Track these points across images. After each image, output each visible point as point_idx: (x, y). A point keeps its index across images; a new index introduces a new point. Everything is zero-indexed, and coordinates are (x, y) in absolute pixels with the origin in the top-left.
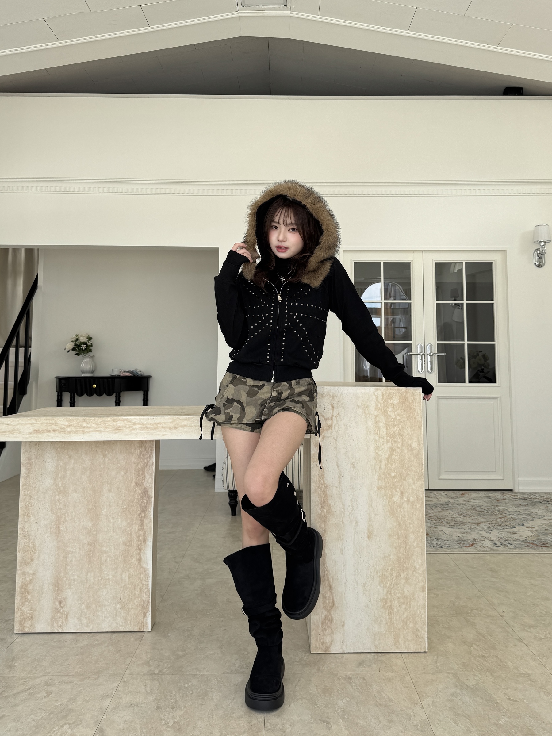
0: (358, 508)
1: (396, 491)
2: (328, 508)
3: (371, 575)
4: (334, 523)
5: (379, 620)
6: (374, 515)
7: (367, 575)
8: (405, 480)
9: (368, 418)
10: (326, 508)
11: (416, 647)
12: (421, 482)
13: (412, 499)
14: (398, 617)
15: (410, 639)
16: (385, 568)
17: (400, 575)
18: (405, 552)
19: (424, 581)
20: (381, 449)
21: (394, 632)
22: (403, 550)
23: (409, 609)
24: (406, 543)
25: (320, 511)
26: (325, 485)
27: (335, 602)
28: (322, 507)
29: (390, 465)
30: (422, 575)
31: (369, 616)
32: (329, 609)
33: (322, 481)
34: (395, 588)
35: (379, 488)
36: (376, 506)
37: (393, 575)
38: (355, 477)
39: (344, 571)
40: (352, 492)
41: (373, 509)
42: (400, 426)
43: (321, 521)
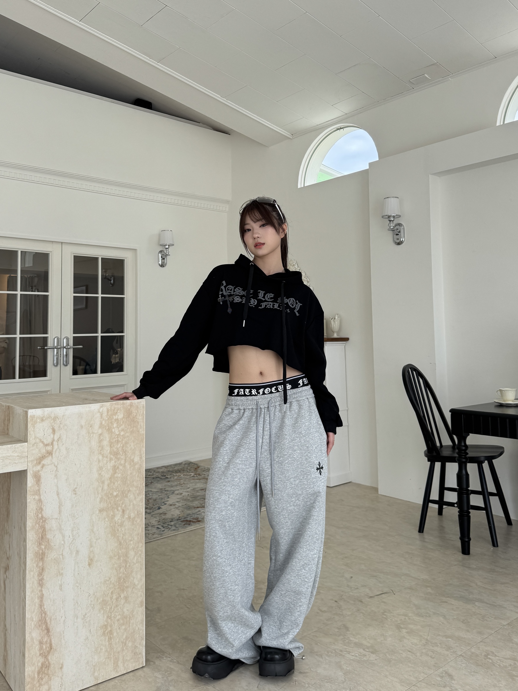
0: (79, 536)
1: (118, 510)
2: (46, 543)
3: (91, 604)
4: (53, 558)
5: (99, 649)
6: (95, 540)
7: (87, 605)
8: (127, 497)
9: (92, 438)
10: (43, 544)
11: (134, 665)
12: (141, 496)
13: (132, 515)
14: (118, 640)
15: (128, 659)
16: (105, 593)
17: (120, 596)
18: (126, 570)
19: (143, 595)
20: (104, 469)
21: (114, 657)
22: (123, 569)
23: (128, 629)
24: (126, 562)
25: (37, 549)
27: (53, 645)
28: (40, 544)
29: (112, 484)
30: (141, 590)
31: (89, 648)
32: (46, 654)
33: (40, 515)
34: (115, 611)
35: (101, 511)
36: (98, 530)
37: (115, 597)
38: (76, 504)
39: (63, 608)
40: (73, 520)
41: (95, 534)
42: (124, 442)
43: (38, 559)
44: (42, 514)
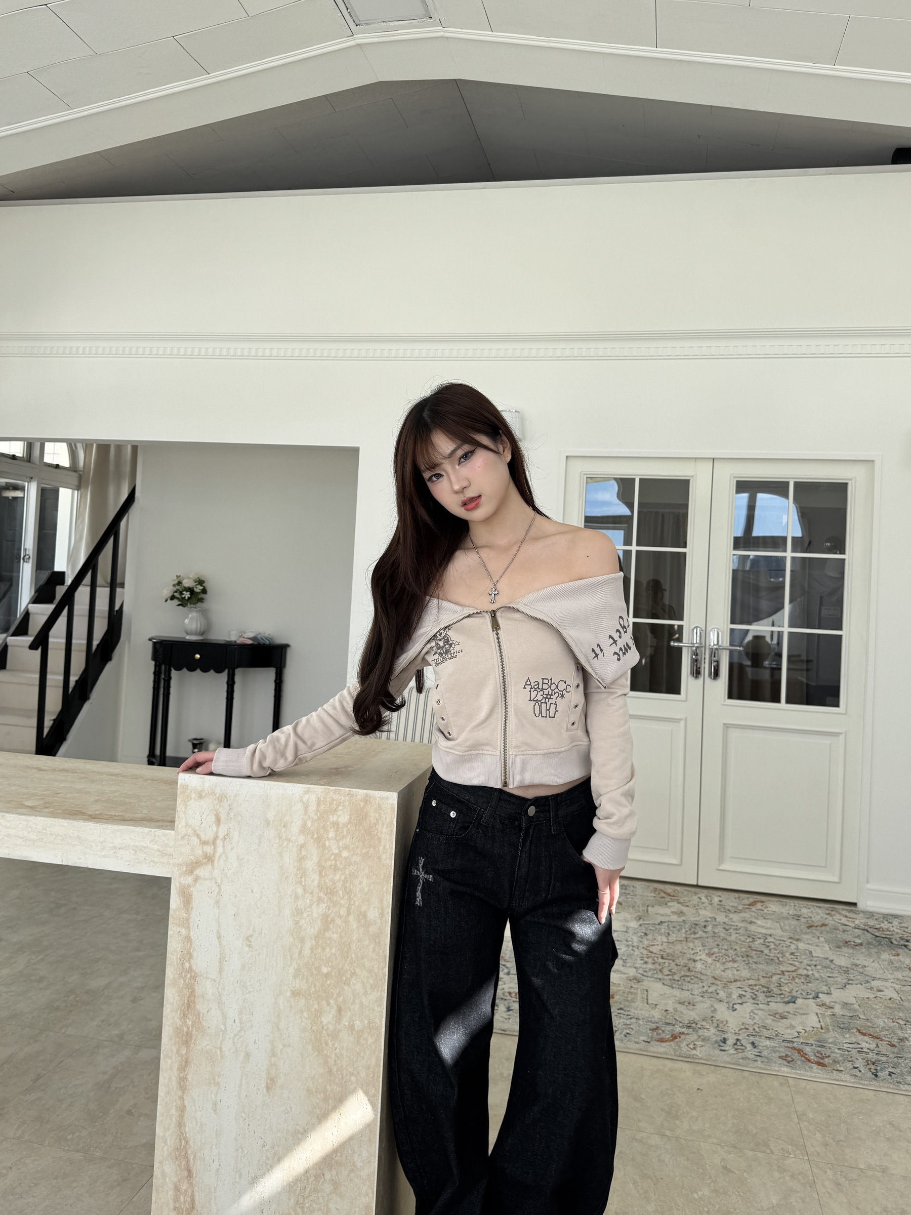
0: (252, 1026)
1: (329, 1004)
2: (195, 1018)
3: (267, 1162)
4: (205, 1049)
6: (281, 1046)
7: (259, 1161)
8: (347, 983)
9: (285, 849)
10: (190, 1017)
13: (358, 1025)
17: (324, 1175)
19: (371, 1194)
20: (305, 915)
25: (179, 1023)
26: (193, 974)
27: (196, 1202)
28: (184, 1016)
29: (320, 950)
30: (368, 1183)
32: (184, 1213)
33: (187, 965)
34: (311, 1198)
35: (296, 994)
36: (287, 1029)
38: (250, 966)
39: (216, 1146)
40: (243, 994)
41: (281, 1034)
42: (347, 872)
43: (181, 1042)
44: (190, 964)
